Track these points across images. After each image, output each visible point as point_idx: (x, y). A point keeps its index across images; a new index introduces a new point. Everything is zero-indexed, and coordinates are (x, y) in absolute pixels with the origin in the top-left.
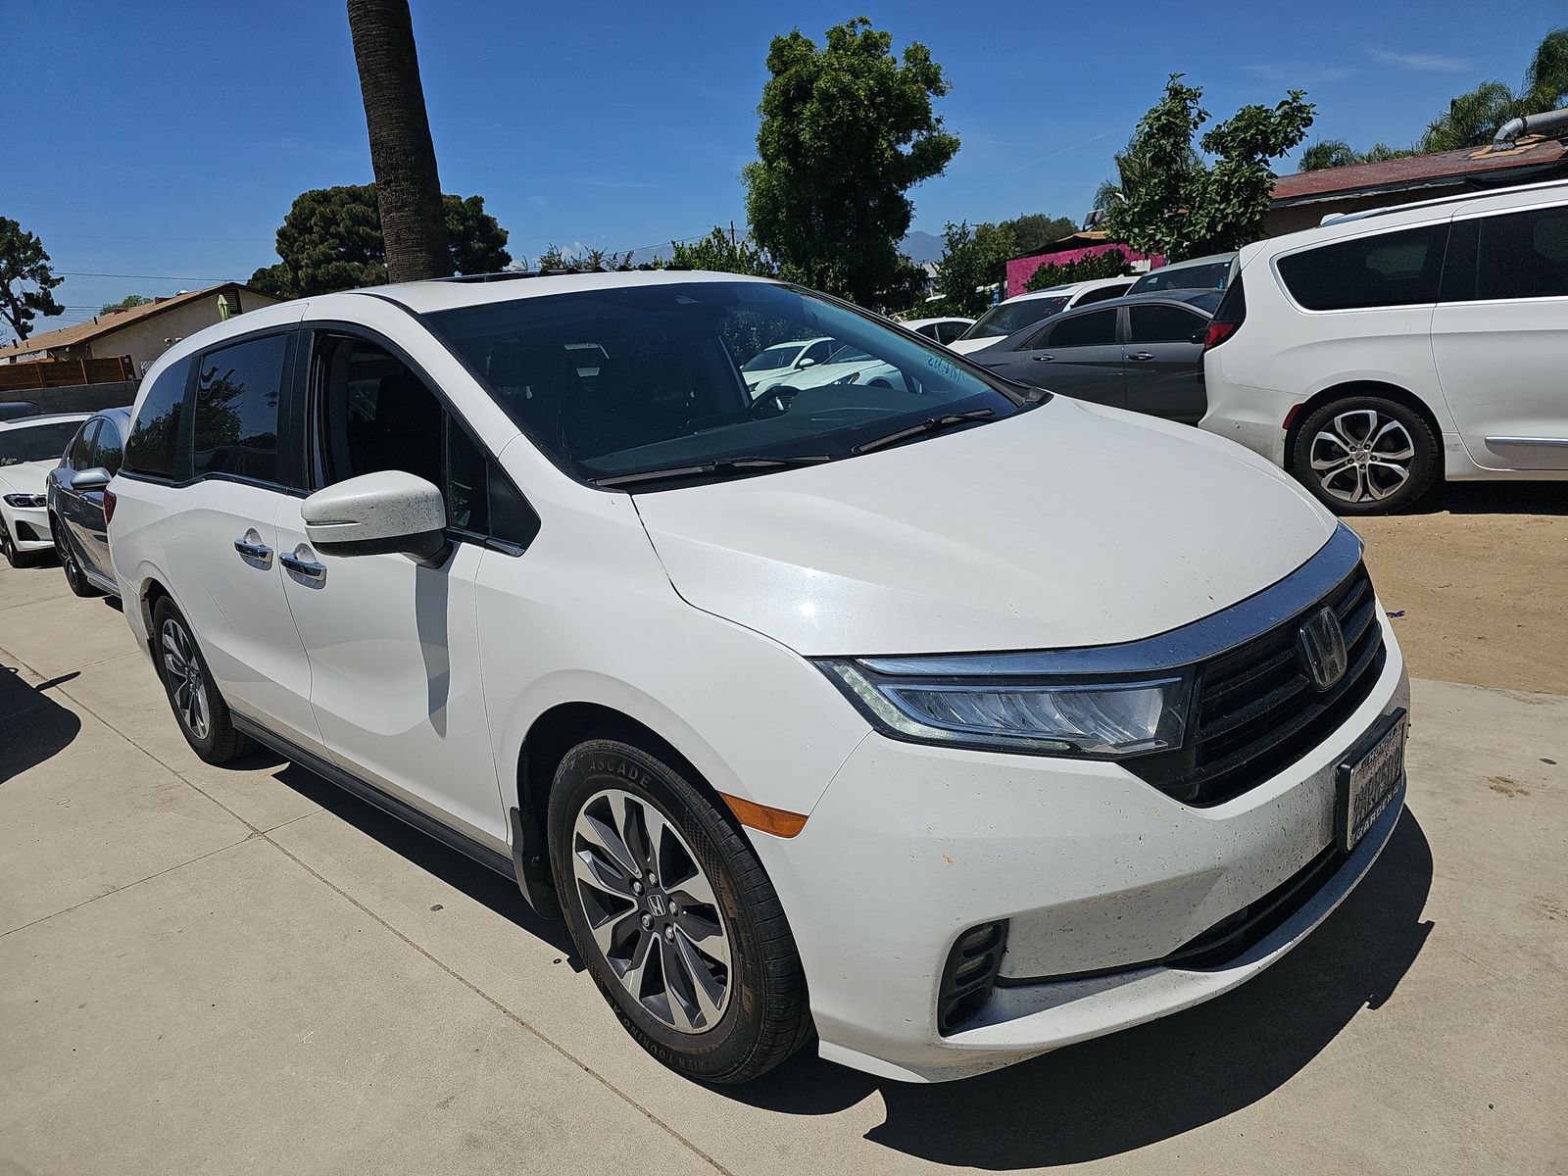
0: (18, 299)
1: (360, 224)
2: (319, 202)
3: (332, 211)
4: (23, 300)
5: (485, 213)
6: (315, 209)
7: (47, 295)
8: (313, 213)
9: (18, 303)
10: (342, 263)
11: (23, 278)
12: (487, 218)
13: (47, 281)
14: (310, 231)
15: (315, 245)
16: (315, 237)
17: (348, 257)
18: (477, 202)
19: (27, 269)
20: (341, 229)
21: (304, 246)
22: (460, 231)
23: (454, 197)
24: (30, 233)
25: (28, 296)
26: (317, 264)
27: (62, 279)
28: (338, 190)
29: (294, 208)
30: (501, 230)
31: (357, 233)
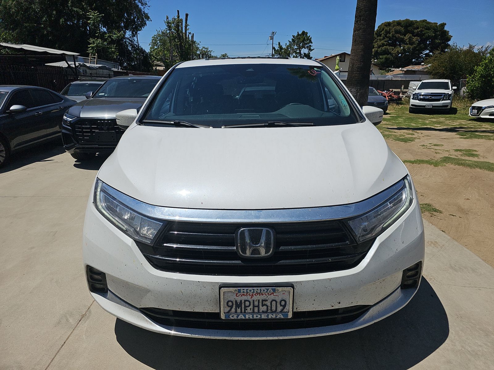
0: (302, 54)
1: (397, 34)
2: (386, 26)
3: (390, 29)
4: (303, 55)
5: (445, 29)
6: (384, 28)
7: (309, 53)
8: (383, 30)
9: (302, 55)
10: (387, 47)
11: (305, 48)
12: (446, 31)
13: (310, 50)
14: (380, 35)
15: (381, 40)
16: (382, 38)
17: (389, 45)
18: (443, 25)
19: (306, 46)
20: (391, 35)
21: (377, 41)
22: (433, 36)
23: (435, 23)
24: (310, 36)
25: (305, 54)
26: (379, 47)
27: (314, 49)
28: (394, 22)
29: (378, 28)
30: (450, 35)
31: (395, 37)
